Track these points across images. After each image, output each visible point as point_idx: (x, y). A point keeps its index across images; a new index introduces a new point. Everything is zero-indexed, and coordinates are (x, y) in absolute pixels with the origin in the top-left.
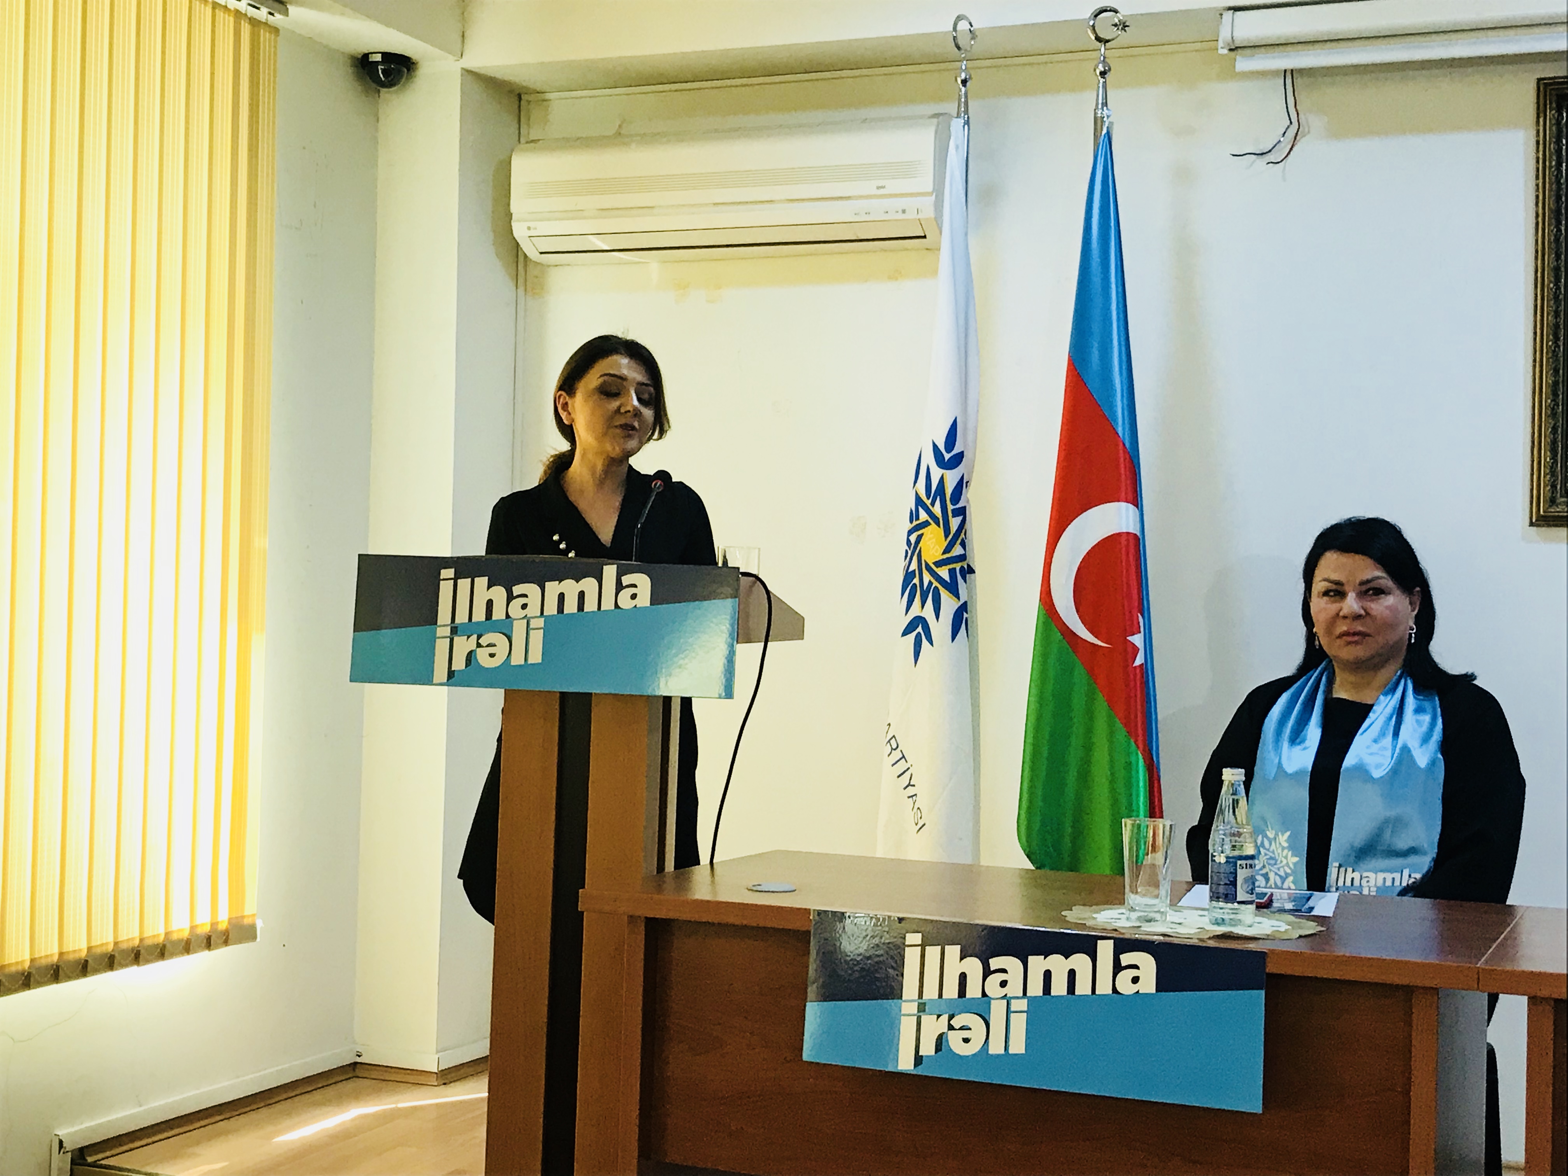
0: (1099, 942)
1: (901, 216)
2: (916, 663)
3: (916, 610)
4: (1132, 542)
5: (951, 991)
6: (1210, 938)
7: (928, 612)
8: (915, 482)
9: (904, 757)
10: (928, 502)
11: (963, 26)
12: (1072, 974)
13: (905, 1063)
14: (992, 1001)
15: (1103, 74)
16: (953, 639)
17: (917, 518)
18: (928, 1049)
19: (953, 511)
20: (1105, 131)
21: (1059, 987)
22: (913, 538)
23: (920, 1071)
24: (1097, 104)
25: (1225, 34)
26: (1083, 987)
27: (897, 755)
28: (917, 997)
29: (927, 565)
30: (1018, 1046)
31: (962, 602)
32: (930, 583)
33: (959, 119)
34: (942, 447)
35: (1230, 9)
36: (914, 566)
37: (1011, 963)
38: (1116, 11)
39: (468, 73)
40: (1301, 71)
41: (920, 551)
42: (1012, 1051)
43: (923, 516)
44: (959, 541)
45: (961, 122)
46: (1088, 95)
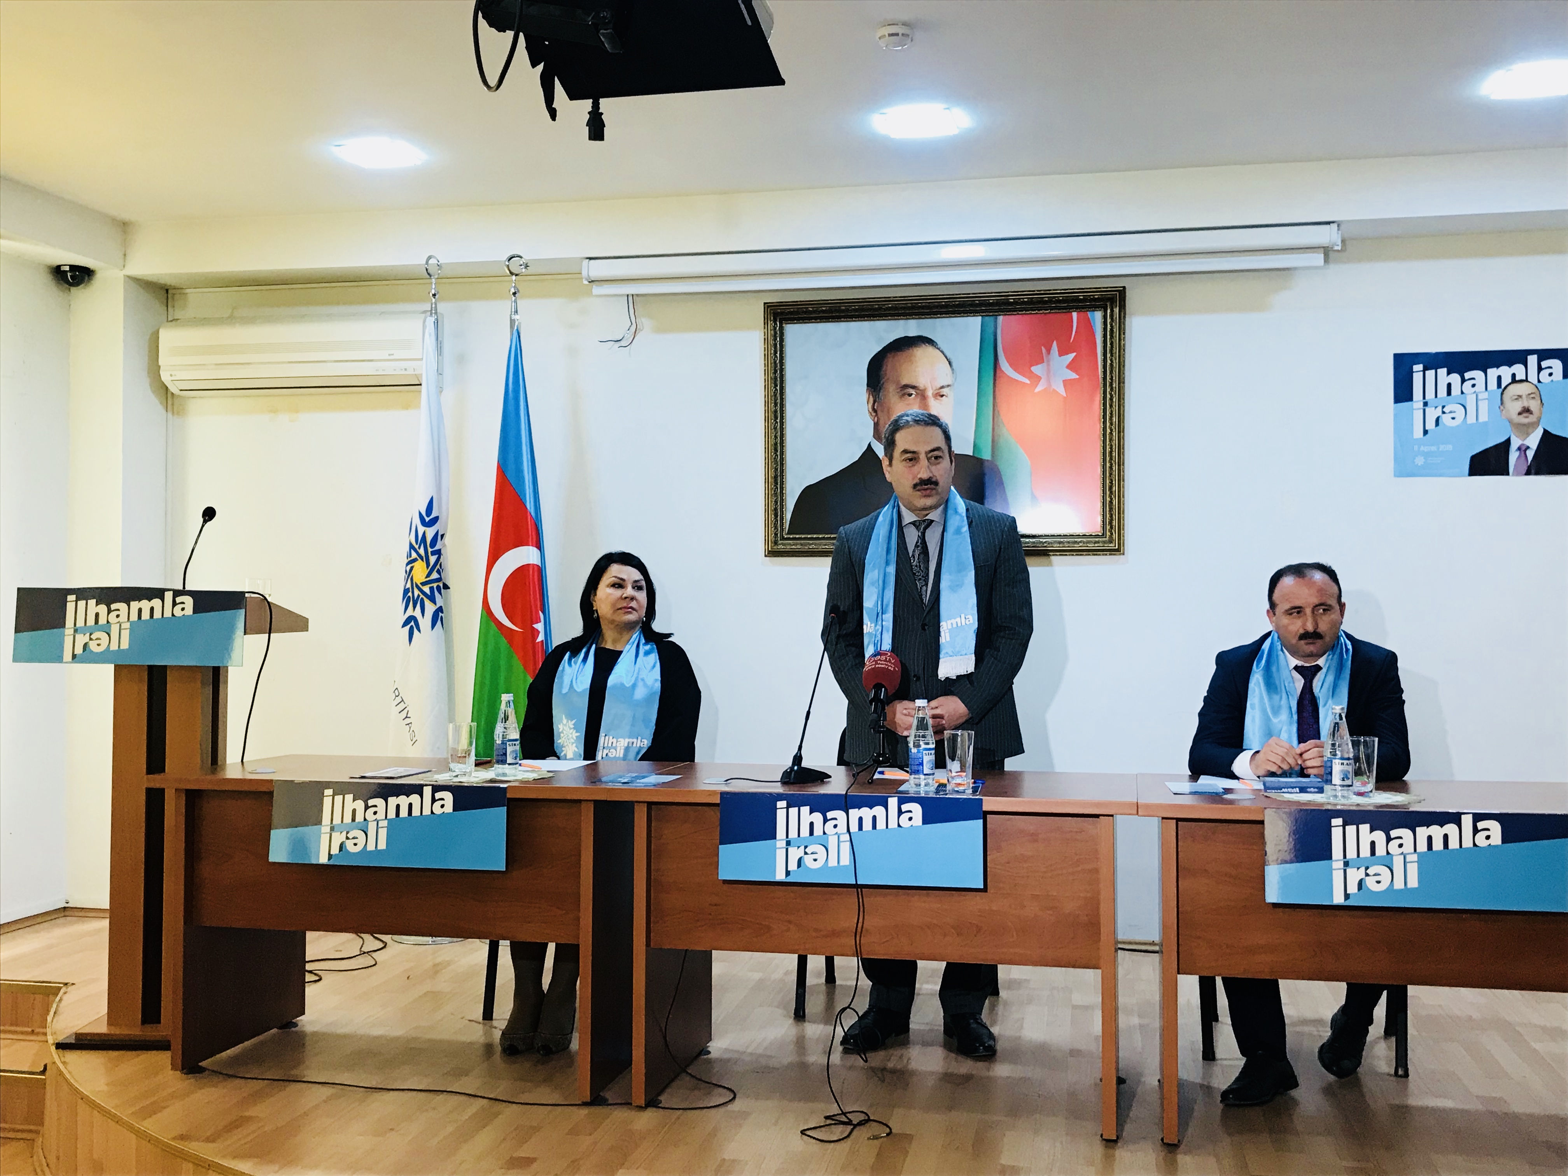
0: (425, 787)
1: (404, 372)
2: (410, 644)
3: (410, 612)
4: (536, 569)
5: (348, 819)
7: (417, 613)
8: (410, 534)
9: (403, 700)
10: (417, 547)
11: (432, 261)
13: (323, 859)
14: (369, 823)
15: (514, 294)
16: (432, 629)
17: (410, 557)
18: (335, 850)
19: (431, 552)
20: (516, 328)
21: (404, 813)
22: (408, 568)
23: (331, 862)
24: (511, 312)
25: (584, 273)
27: (399, 699)
28: (330, 823)
29: (416, 585)
30: (382, 846)
31: (438, 606)
32: (419, 596)
33: (431, 318)
34: (424, 514)
35: (587, 258)
36: (409, 585)
37: (379, 802)
38: (521, 257)
39: (129, 277)
40: (637, 295)
41: (412, 577)
42: (379, 848)
43: (414, 555)
44: (436, 570)
45: (433, 319)
46: (506, 306)
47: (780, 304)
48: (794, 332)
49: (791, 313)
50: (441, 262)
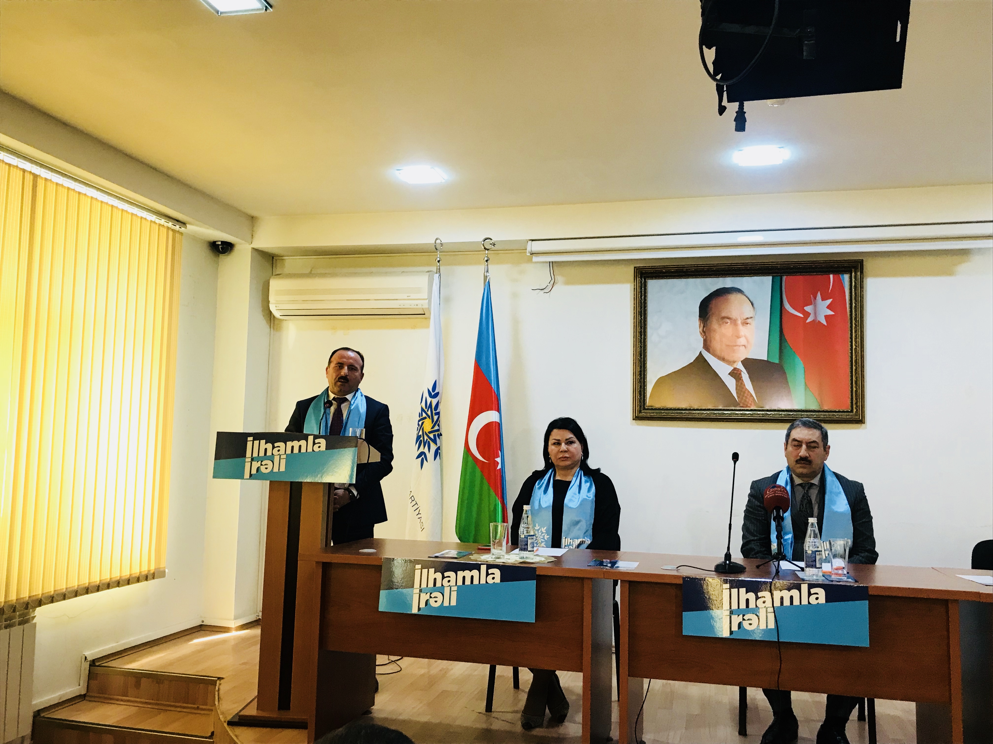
0: (481, 565)
1: (416, 307)
2: (421, 469)
3: (421, 449)
4: (497, 424)
5: (431, 584)
6: (518, 563)
7: (426, 450)
8: (421, 402)
9: (416, 503)
10: (426, 410)
11: (438, 241)
12: (472, 577)
13: (415, 611)
14: (445, 588)
15: (487, 261)
16: (434, 460)
17: (422, 416)
18: (423, 605)
19: (435, 413)
20: (487, 281)
21: (468, 582)
22: (420, 423)
23: (420, 613)
24: (485, 271)
25: (529, 249)
26: (476, 582)
27: (414, 503)
28: (419, 587)
29: (425, 432)
30: (454, 603)
31: (438, 446)
32: (427, 440)
33: (437, 274)
34: (431, 390)
35: (530, 240)
36: (421, 433)
37: (452, 574)
38: (491, 239)
39: (255, 250)
40: (555, 262)
41: (423, 428)
42: (451, 605)
43: (424, 415)
44: (437, 424)
45: (438, 275)
46: (481, 268)
47: (644, 268)
48: (653, 285)
49: (651, 273)
50: (442, 242)
